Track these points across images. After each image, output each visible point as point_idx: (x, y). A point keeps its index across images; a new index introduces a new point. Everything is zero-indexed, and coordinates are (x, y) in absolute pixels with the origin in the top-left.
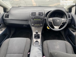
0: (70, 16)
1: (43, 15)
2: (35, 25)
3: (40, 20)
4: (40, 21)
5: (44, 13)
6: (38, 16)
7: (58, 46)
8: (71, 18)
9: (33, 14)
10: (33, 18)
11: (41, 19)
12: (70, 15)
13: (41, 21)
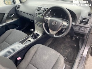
9: (39, 8)
10: (37, 13)
12: (90, 20)
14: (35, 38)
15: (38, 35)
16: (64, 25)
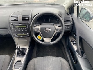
0: (71, 20)
1: (29, 19)
2: (18, 35)
3: (25, 27)
4: (25, 29)
5: (30, 16)
6: (21, 21)
7: (50, 66)
8: (71, 22)
9: (14, 18)
10: (14, 24)
11: (26, 25)
12: (71, 18)
13: (27, 29)
14: (23, 54)
15: (24, 49)
16: (58, 29)
